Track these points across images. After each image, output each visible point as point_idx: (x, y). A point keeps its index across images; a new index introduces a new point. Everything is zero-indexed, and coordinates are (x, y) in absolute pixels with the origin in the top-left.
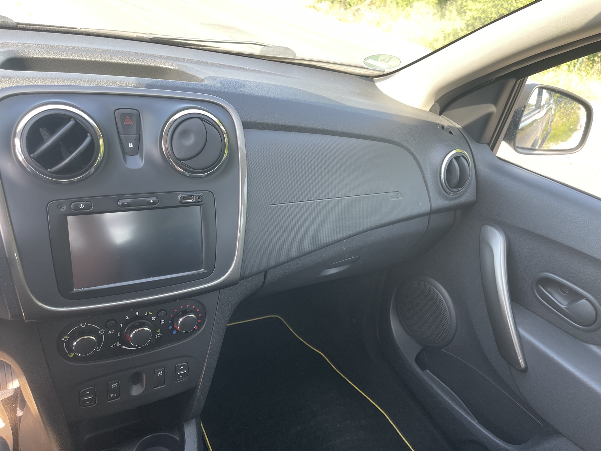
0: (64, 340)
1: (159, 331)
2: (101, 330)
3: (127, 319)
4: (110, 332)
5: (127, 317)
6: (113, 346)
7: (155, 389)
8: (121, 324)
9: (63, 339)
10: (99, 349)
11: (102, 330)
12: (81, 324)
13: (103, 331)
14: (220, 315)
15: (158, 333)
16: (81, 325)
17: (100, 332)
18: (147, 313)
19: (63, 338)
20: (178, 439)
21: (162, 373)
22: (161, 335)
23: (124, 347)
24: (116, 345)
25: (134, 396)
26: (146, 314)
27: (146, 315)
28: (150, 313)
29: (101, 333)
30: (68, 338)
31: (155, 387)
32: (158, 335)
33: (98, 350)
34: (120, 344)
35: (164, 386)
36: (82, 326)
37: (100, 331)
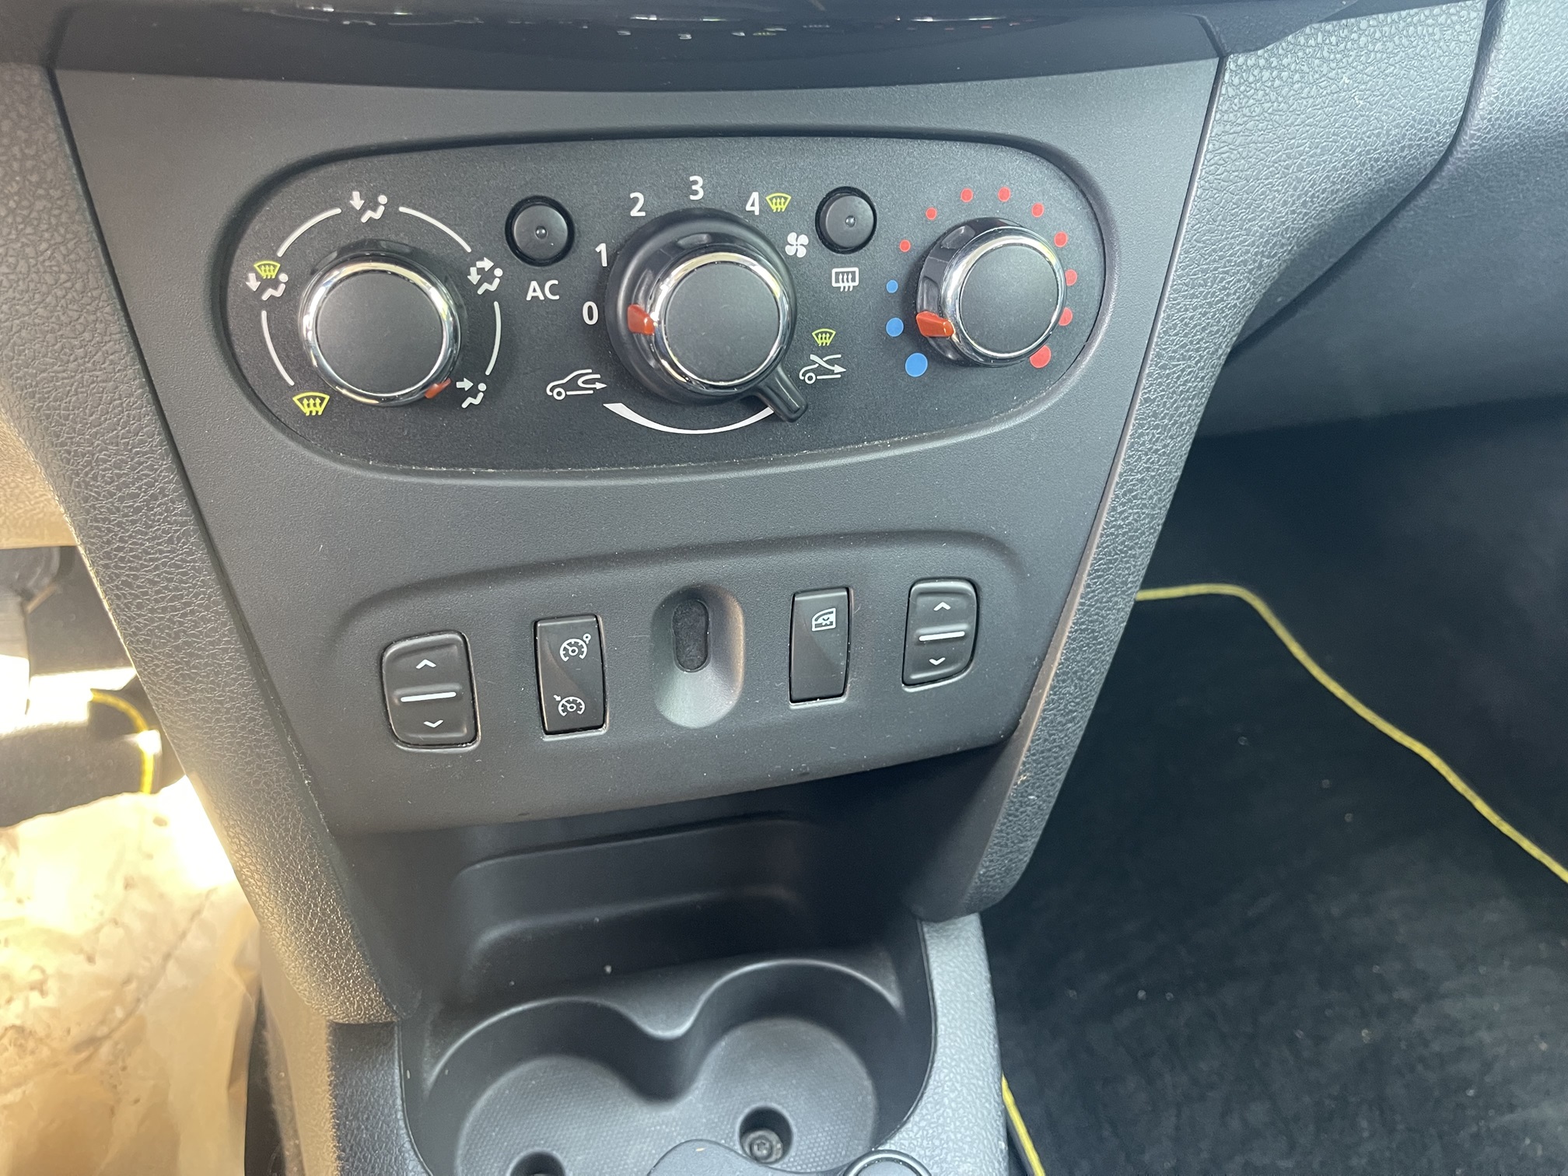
0: (261, 290)
1: (824, 338)
2: (479, 264)
3: (634, 213)
4: (534, 284)
5: (636, 200)
6: (556, 391)
7: (793, 706)
8: (602, 248)
9: (253, 284)
10: (473, 392)
11: (487, 264)
12: (356, 194)
13: (492, 269)
14: (1193, 296)
15: (822, 352)
16: (357, 202)
17: (474, 277)
18: (755, 196)
19: (252, 276)
20: (893, 998)
21: (833, 618)
22: (838, 369)
23: (619, 409)
24: (572, 385)
25: (679, 728)
26: (753, 205)
27: (748, 208)
28: (779, 203)
29: (480, 283)
30: (284, 277)
31: (795, 697)
32: (820, 370)
33: (470, 400)
34: (599, 386)
35: (842, 700)
36: (364, 209)
37: (473, 270)
